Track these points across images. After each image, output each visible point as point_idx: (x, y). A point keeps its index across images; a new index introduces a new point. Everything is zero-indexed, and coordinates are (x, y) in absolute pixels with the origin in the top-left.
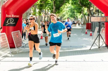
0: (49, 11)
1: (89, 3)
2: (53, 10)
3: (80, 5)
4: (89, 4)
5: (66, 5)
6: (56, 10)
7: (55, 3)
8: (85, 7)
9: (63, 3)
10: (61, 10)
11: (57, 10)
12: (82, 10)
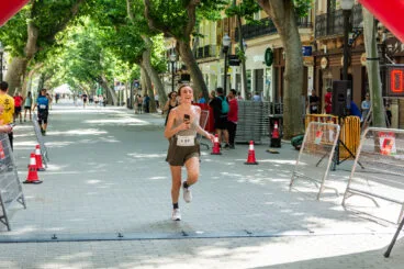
0: (8, 47)
1: (183, 17)
2: (23, 46)
3: (145, 23)
4: (185, 23)
5: (83, 24)
6: (38, 45)
7: (34, 12)
8: (166, 36)
9: (71, 16)
10: (62, 45)
11: (43, 43)
12: (144, 49)
